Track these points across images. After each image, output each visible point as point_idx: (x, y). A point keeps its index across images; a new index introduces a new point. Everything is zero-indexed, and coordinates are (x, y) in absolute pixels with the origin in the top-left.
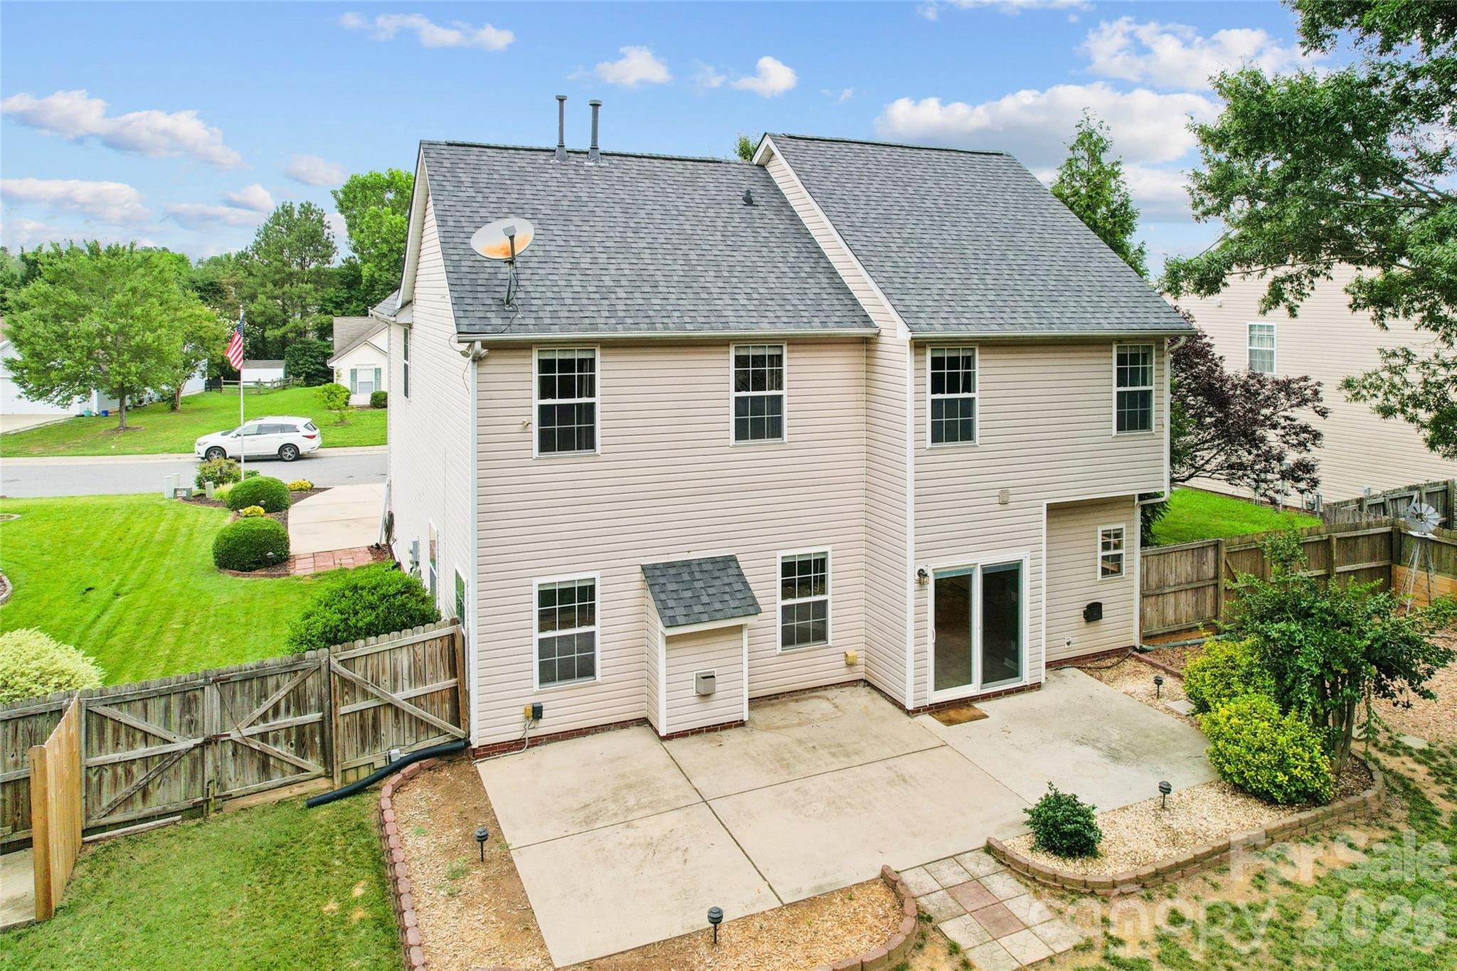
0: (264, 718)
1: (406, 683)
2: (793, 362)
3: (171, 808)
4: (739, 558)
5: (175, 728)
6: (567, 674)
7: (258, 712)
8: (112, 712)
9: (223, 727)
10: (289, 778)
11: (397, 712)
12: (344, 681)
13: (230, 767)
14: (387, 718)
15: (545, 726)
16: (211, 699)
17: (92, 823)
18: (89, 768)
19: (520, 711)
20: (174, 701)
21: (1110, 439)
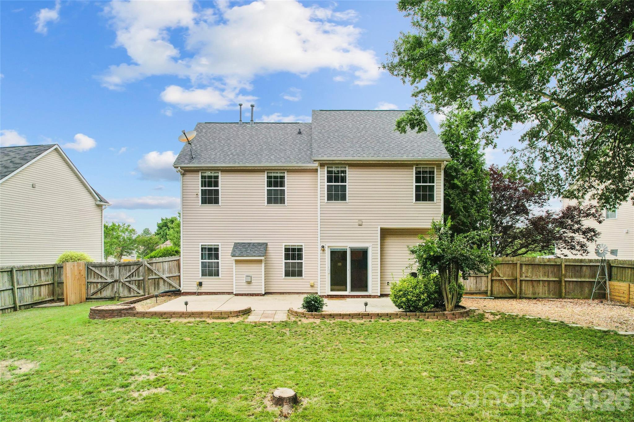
0: (129, 276)
1: (167, 273)
2: (289, 178)
3: (106, 297)
4: (268, 244)
5: (108, 276)
6: (210, 275)
7: (128, 275)
8: (93, 269)
9: (119, 278)
10: (135, 295)
11: (164, 281)
12: (149, 269)
13: (121, 289)
14: (161, 282)
15: (203, 289)
16: (116, 269)
17: (89, 297)
18: (88, 282)
19: (196, 283)
20: (108, 269)
21: (412, 204)
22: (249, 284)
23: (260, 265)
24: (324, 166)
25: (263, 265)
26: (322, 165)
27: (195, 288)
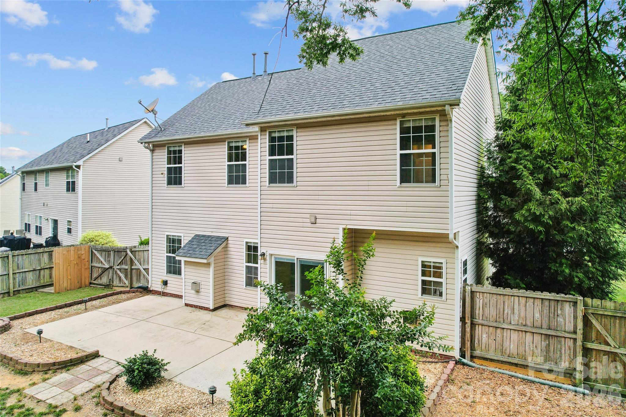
0: (120, 264)
2: (251, 148)
3: (104, 284)
4: (229, 239)
5: (106, 261)
6: (175, 272)
7: (120, 261)
8: (96, 252)
9: (114, 264)
10: (123, 285)
13: (115, 277)
15: (169, 290)
16: (112, 254)
17: (92, 281)
18: (92, 266)
19: (160, 280)
20: (107, 252)
21: (395, 188)
22: (197, 293)
23: (207, 269)
24: (266, 131)
25: (212, 269)
26: (263, 130)
27: (160, 286)
